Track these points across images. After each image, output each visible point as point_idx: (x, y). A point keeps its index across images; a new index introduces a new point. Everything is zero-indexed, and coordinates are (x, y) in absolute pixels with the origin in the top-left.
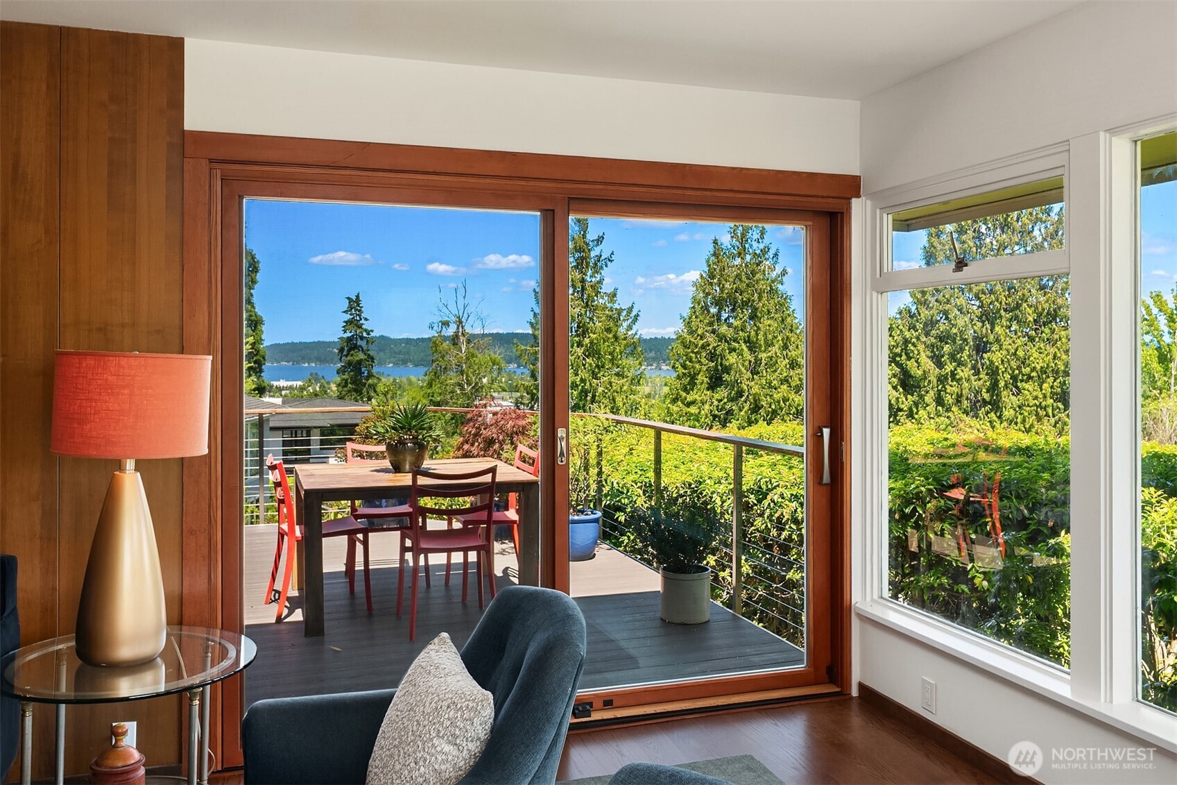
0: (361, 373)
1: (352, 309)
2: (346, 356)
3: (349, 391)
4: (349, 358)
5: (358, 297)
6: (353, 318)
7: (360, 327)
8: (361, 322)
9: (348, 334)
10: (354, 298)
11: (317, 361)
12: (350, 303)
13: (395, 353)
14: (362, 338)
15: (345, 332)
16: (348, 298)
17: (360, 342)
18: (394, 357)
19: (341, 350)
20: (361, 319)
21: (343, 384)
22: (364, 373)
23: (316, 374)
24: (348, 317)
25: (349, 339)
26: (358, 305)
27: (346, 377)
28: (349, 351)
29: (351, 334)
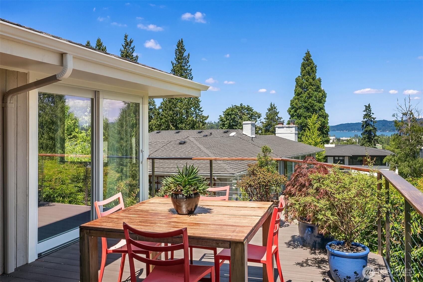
0: (371, 135)
1: (367, 110)
2: (365, 128)
3: (366, 142)
4: (366, 129)
5: (369, 105)
6: (367, 113)
7: (370, 117)
8: (371, 115)
9: (365, 120)
10: (368, 106)
11: (357, 130)
12: (366, 107)
13: (390, 127)
14: (371, 121)
15: (364, 119)
16: (365, 106)
17: (370, 123)
18: (389, 128)
19: (363, 126)
20: (371, 114)
21: (364, 139)
22: (372, 135)
23: (357, 135)
24: (365, 113)
25: (366, 122)
26: (369, 108)
27: (365, 136)
28: (366, 126)
29: (367, 120)
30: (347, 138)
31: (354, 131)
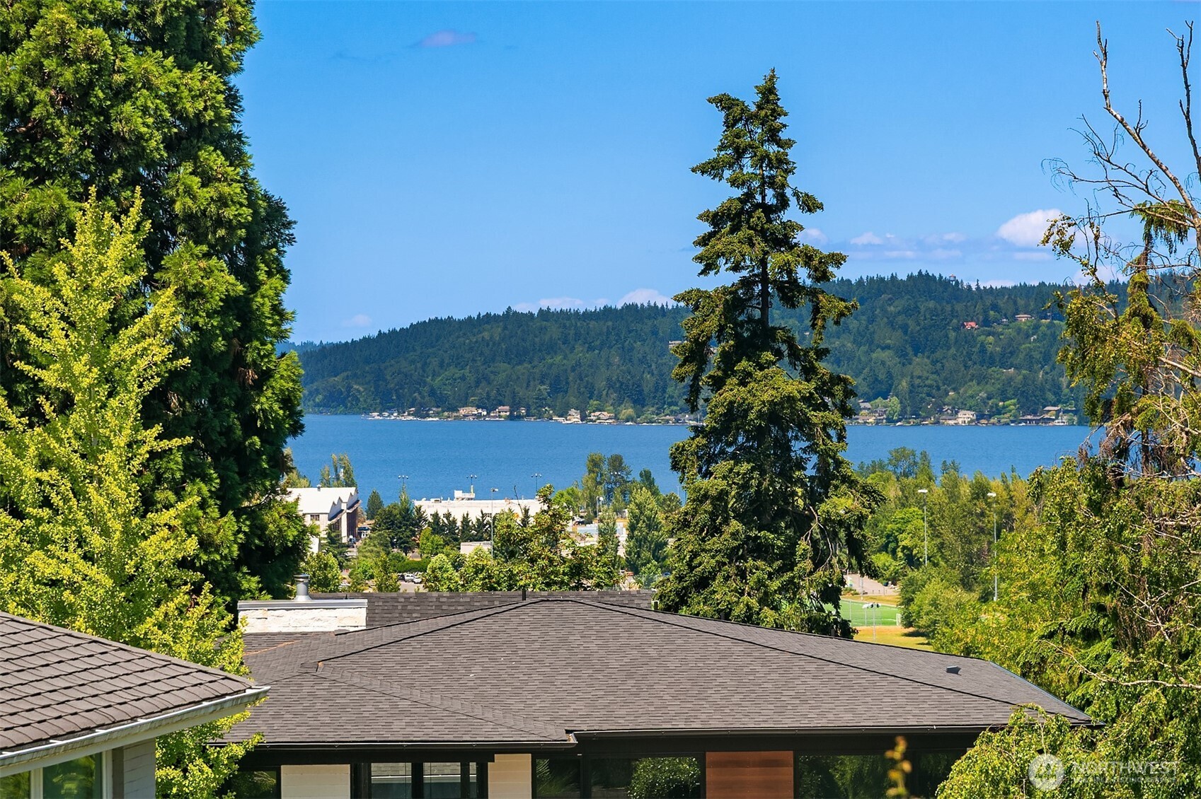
0: (788, 466)
1: (740, 155)
2: (718, 384)
3: (733, 555)
4: (732, 392)
6: (748, 199)
7: (780, 241)
8: (786, 218)
10: (752, 104)
11: (619, 402)
12: (730, 125)
13: (989, 360)
14: (792, 294)
15: (710, 266)
17: (780, 318)
18: (982, 379)
19: (696, 354)
20: (785, 205)
21: (702, 518)
22: (800, 465)
23: (617, 463)
25: (734, 302)
26: (771, 136)
27: (713, 485)
29: (737, 279)
30: (495, 507)
31: (574, 417)
